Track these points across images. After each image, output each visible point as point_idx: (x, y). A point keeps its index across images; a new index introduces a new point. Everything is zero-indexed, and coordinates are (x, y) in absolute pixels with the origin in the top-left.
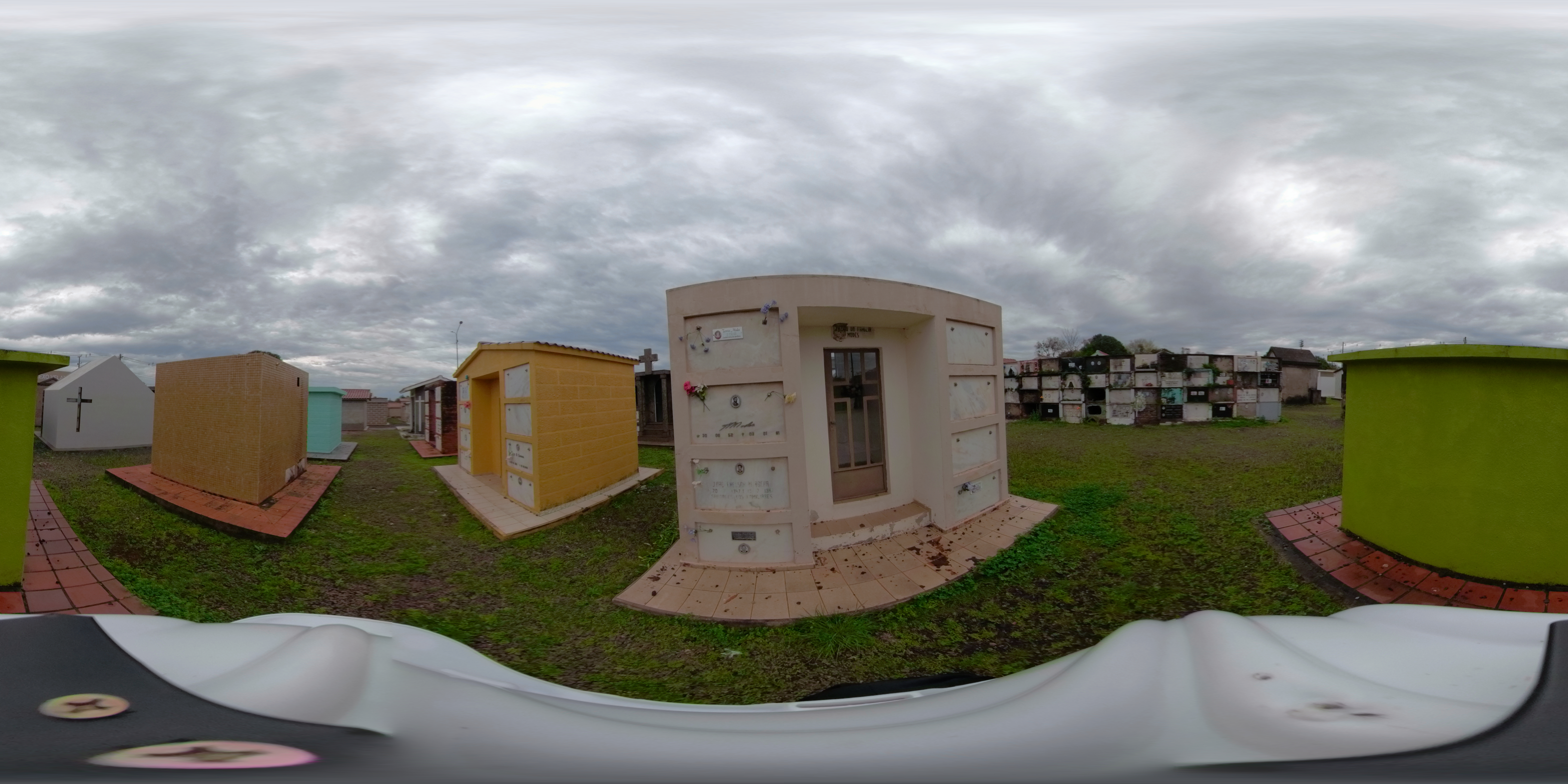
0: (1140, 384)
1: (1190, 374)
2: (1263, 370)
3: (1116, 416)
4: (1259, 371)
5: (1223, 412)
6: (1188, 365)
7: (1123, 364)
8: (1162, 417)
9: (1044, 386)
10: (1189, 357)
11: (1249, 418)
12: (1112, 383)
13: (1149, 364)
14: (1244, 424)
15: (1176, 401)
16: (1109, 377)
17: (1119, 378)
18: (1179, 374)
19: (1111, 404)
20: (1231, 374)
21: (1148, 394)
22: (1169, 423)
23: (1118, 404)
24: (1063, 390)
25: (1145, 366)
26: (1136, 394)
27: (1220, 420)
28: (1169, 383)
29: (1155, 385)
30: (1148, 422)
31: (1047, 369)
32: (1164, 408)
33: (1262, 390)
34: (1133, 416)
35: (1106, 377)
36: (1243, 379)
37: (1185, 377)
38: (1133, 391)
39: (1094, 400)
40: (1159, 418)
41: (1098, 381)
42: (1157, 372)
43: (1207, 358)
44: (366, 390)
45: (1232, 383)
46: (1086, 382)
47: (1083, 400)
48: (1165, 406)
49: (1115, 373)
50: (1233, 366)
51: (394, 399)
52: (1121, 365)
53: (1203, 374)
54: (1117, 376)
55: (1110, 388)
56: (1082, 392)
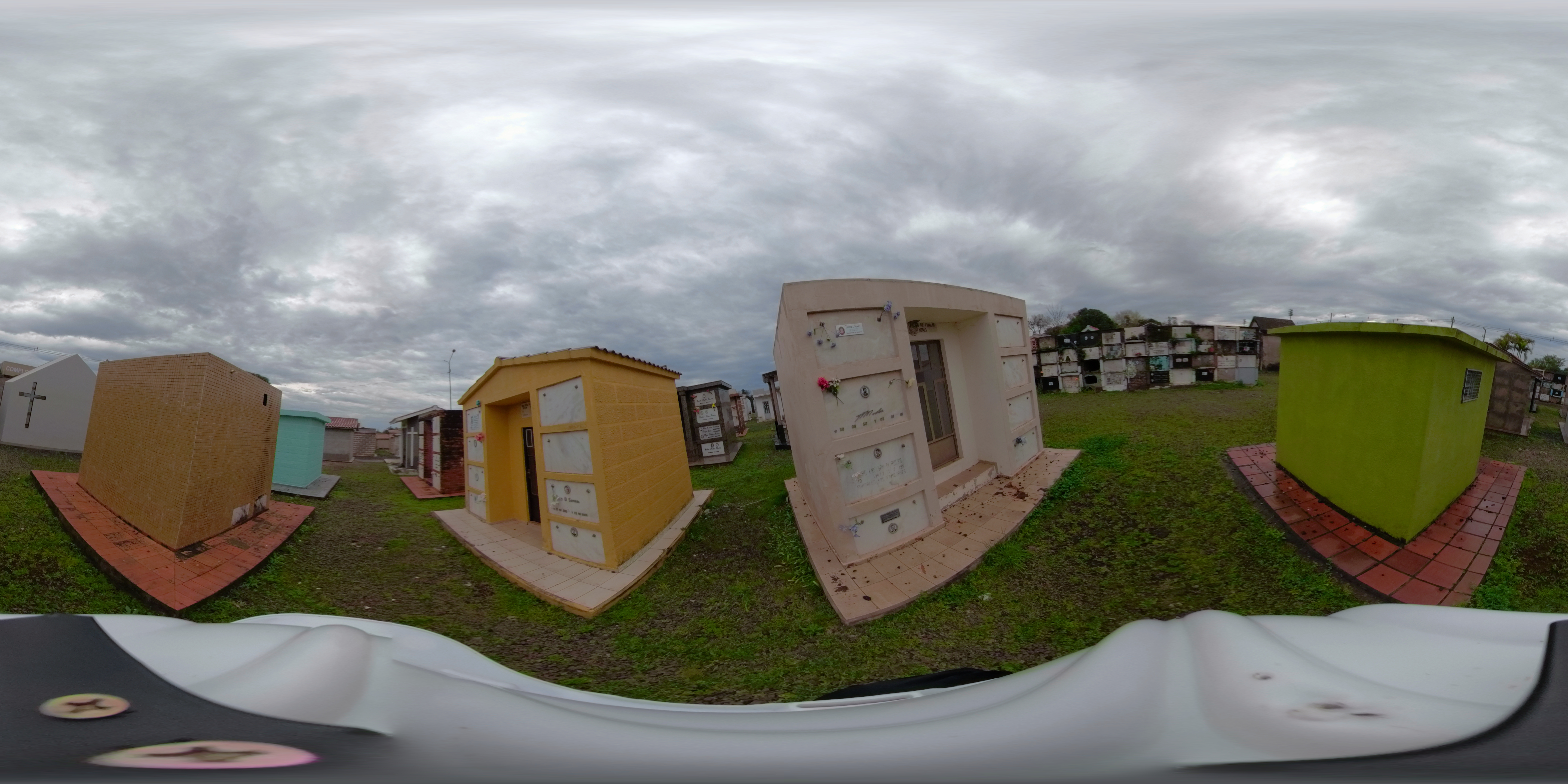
0: (1130, 354)
1: (1175, 343)
2: (1242, 338)
3: (1110, 384)
4: (1237, 340)
5: (1205, 377)
6: (1173, 335)
7: (1114, 337)
8: (1151, 382)
9: (1043, 361)
10: (1174, 328)
11: (1229, 382)
12: (1105, 354)
13: (1137, 336)
14: (1224, 386)
15: (1163, 367)
16: (1102, 349)
17: (1111, 350)
18: (1165, 344)
19: (1106, 374)
20: (1212, 343)
21: (1137, 362)
22: (1157, 387)
23: (1111, 373)
24: (1060, 364)
25: (1134, 338)
26: (1127, 363)
27: (1203, 383)
28: (1156, 352)
29: (1144, 354)
30: (1138, 388)
31: (1045, 346)
32: (1152, 374)
33: (1240, 357)
34: (1125, 383)
35: (1099, 349)
36: (1223, 347)
37: (1170, 346)
38: (1124, 360)
39: (1090, 371)
40: (1149, 383)
41: (1092, 353)
42: (1144, 343)
43: (1190, 328)
44: (354, 419)
45: (1213, 350)
46: (1081, 355)
47: (1080, 371)
48: (1153, 372)
49: (1107, 345)
50: (1213, 335)
51: (382, 430)
52: (1112, 338)
53: (1186, 343)
54: (1109, 348)
55: (1104, 359)
56: (1079, 364)
